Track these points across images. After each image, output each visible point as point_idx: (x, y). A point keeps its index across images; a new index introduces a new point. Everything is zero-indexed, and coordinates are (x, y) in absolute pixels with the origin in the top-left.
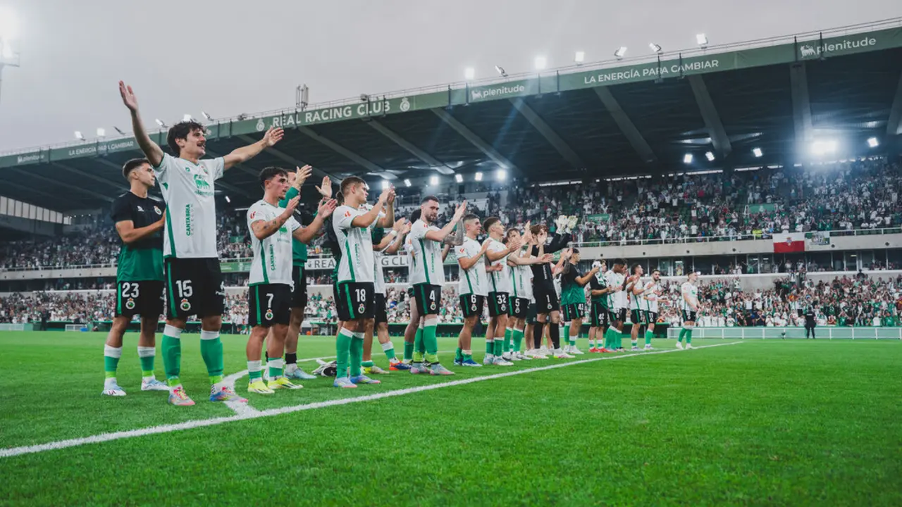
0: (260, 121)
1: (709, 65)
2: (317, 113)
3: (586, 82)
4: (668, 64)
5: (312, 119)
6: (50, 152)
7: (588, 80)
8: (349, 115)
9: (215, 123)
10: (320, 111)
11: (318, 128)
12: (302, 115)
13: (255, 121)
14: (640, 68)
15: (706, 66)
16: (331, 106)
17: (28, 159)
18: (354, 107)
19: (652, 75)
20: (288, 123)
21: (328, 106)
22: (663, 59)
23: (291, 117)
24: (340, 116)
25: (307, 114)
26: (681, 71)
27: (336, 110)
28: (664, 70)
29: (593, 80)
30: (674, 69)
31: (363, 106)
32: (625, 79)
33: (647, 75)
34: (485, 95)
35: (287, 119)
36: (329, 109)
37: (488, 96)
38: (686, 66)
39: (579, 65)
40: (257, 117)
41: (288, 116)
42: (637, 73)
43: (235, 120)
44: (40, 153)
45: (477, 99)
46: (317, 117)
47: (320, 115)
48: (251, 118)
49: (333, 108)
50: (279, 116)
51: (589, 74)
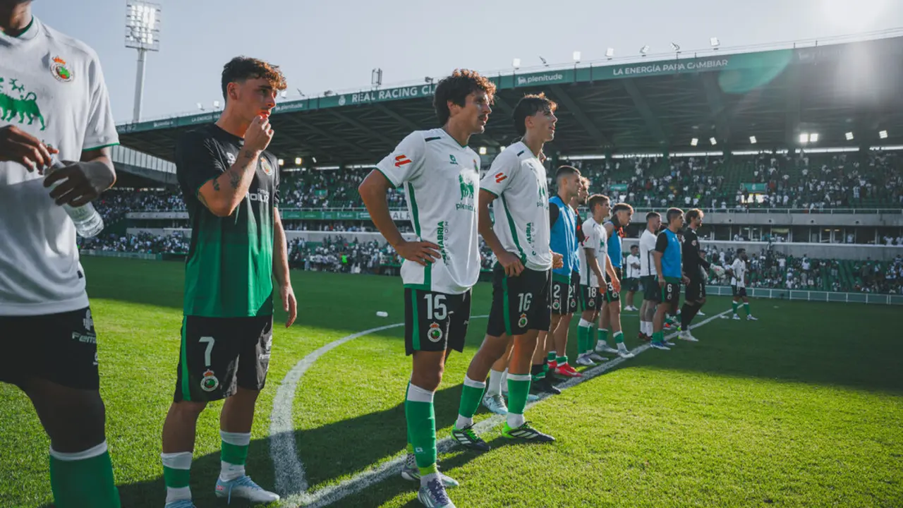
0: (342, 97)
1: (720, 64)
2: (388, 92)
3: (615, 74)
4: (685, 61)
5: (384, 96)
6: (178, 119)
7: (617, 72)
8: (415, 94)
9: (306, 98)
10: (391, 90)
11: (388, 104)
12: (376, 93)
13: (338, 97)
14: (661, 63)
15: (717, 64)
16: (401, 86)
17: (161, 124)
18: (419, 88)
19: (671, 70)
20: (365, 100)
21: (397, 87)
22: (681, 57)
23: (367, 95)
24: (407, 94)
25: (380, 93)
26: (696, 67)
27: (404, 90)
28: (681, 67)
29: (620, 72)
30: (690, 66)
31: (427, 87)
32: (647, 73)
33: (666, 70)
34: (529, 81)
35: (364, 96)
36: (398, 89)
37: (532, 82)
38: (700, 63)
39: (609, 59)
40: (339, 94)
41: (364, 93)
42: (658, 68)
43: (322, 96)
44: (171, 120)
45: (522, 84)
46: (388, 95)
47: (391, 94)
48: (335, 95)
49: (402, 88)
50: (357, 94)
51: (617, 67)
